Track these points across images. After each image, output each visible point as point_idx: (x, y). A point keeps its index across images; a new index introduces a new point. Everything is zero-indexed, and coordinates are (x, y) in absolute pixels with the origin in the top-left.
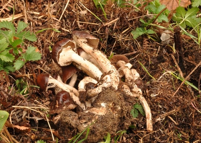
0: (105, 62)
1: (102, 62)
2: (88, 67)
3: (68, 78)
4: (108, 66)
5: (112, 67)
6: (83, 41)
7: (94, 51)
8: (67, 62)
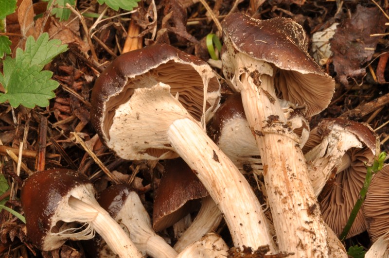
0: (285, 194)
1: (273, 190)
2: (219, 193)
3: (167, 210)
4: (290, 215)
5: (307, 227)
6: (251, 70)
7: (267, 129)
8: (147, 146)
